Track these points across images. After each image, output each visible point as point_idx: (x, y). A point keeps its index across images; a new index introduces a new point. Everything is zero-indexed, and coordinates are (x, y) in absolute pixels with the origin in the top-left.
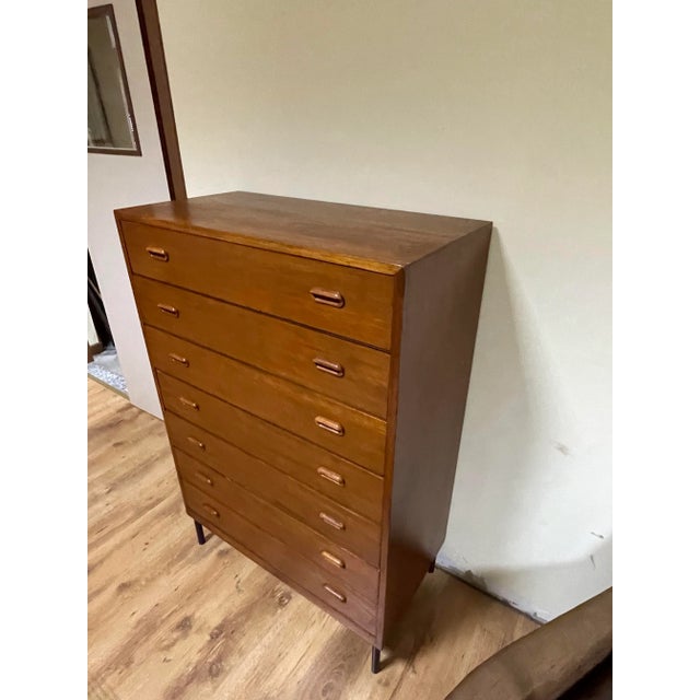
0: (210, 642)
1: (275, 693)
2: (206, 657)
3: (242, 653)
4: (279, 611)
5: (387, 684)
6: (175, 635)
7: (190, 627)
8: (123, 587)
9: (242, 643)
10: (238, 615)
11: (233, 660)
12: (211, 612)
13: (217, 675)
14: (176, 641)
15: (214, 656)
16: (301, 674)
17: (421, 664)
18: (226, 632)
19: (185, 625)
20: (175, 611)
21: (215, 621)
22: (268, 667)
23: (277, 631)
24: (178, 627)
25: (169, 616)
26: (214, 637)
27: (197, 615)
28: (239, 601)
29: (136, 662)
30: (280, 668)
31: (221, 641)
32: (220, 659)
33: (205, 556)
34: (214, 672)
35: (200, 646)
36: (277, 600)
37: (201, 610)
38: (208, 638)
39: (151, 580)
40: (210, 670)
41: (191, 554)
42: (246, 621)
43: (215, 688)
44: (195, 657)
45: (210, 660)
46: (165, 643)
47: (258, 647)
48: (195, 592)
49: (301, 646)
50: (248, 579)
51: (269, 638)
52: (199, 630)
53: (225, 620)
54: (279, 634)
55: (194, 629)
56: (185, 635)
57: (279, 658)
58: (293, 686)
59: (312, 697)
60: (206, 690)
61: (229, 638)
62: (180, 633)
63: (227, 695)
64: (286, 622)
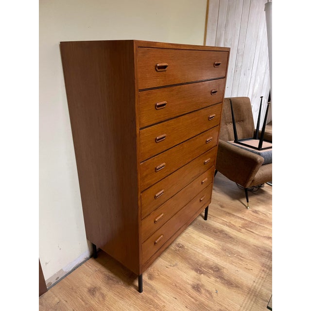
0: (204, 274)
1: (220, 247)
2: (212, 274)
3: (207, 260)
4: (186, 247)
6: (203, 291)
7: (198, 284)
9: (202, 260)
10: (189, 263)
11: (211, 263)
12: (188, 276)
13: (218, 268)
14: (205, 289)
15: (210, 271)
16: (212, 239)
18: (199, 268)
19: (197, 288)
20: (189, 295)
21: (193, 273)
22: (209, 249)
24: (199, 291)
25: (192, 298)
26: (201, 272)
27: (191, 283)
28: (181, 264)
29: (219, 308)
30: (210, 246)
31: (203, 270)
32: (211, 268)
33: (152, 288)
34: (217, 269)
35: (208, 278)
36: (180, 249)
37: (188, 281)
38: (202, 275)
40: (217, 271)
42: (192, 260)
43: (224, 268)
44: (213, 279)
46: (208, 295)
47: (203, 254)
48: (176, 288)
49: (201, 240)
50: (169, 262)
51: (199, 251)
52: (199, 280)
53: (192, 269)
55: (199, 282)
56: (203, 286)
57: (207, 246)
58: (216, 241)
59: (219, 236)
60: (225, 271)
61: (201, 266)
62: (202, 290)
63: (225, 263)
64: (191, 245)
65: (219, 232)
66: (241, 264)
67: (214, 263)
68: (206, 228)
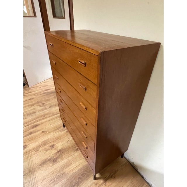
1: (66, 173)
3: (62, 159)
4: (75, 152)
5: (96, 185)
6: (49, 148)
7: (54, 147)
8: (43, 132)
9: (64, 156)
10: (66, 149)
11: (60, 160)
12: (59, 146)
13: (54, 162)
14: (49, 149)
15: (56, 157)
16: (74, 171)
17: (108, 183)
18: (61, 152)
19: (52, 146)
20: (52, 142)
21: (59, 148)
22: (68, 165)
23: (73, 157)
24: (51, 146)
25: (50, 143)
26: (58, 152)
27: (56, 145)
28: (67, 145)
29: (39, 150)
30: (70, 167)
31: (59, 154)
32: (57, 158)
33: (63, 131)
34: (54, 161)
35: (54, 153)
36: (76, 149)
37: (58, 144)
38: (56, 152)
39: (49, 132)
40: (54, 160)
41: (60, 129)
42: (67, 151)
43: (53, 165)
44: (52, 155)
45: (55, 157)
46: (47, 149)
47: (67, 159)
48: (58, 139)
49: (77, 163)
50: (71, 140)
51: (70, 158)
52: (55, 149)
53: (62, 149)
54: (73, 158)
56: (52, 149)
57: (71, 164)
58: (71, 173)
59: (75, 178)
60: (51, 164)
61: (61, 154)
62: (51, 148)
63: (55, 168)
64: (76, 155)
65: (78, 182)
66: (49, 178)
67: (59, 161)
68: (86, 174)
